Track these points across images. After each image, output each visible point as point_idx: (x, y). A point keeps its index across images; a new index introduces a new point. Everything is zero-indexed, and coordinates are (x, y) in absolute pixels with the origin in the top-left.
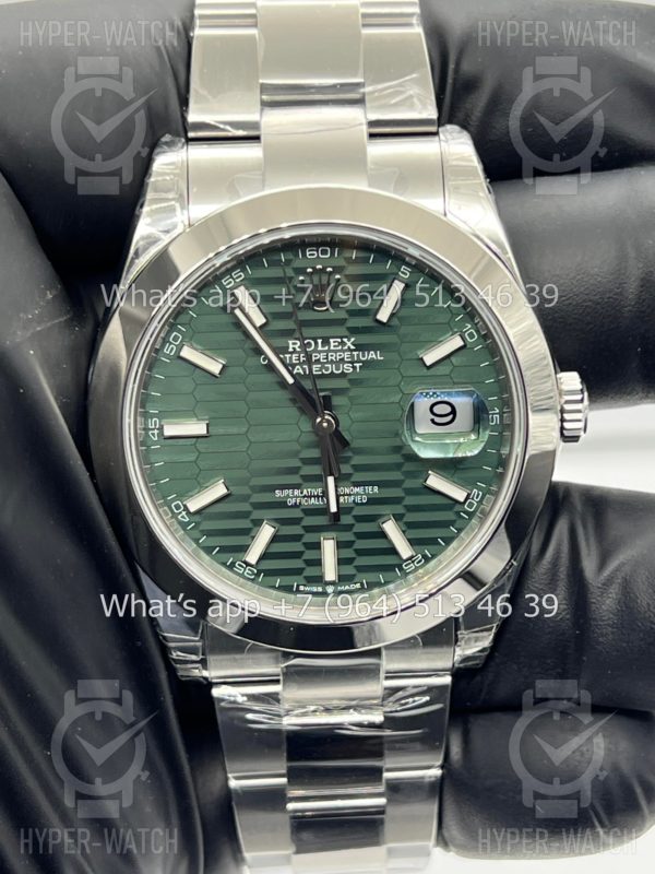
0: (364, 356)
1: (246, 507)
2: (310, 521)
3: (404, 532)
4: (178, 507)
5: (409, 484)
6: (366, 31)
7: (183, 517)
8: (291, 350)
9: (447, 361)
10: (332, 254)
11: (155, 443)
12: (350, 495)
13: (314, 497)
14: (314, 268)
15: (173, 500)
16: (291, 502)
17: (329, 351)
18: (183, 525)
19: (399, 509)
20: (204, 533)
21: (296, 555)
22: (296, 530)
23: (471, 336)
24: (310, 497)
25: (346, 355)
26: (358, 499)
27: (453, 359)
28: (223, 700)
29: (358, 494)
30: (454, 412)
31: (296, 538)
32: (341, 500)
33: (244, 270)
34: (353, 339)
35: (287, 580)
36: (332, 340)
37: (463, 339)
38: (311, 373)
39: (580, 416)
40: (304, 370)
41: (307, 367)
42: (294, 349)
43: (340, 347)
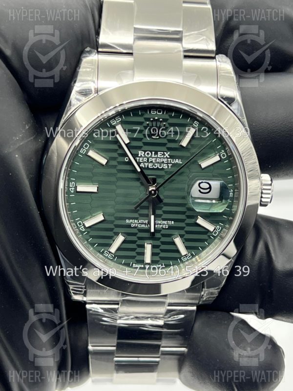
0: (173, 161)
1: (111, 226)
2: (140, 235)
3: (183, 243)
4: (80, 224)
5: (189, 221)
6: (185, 5)
7: (82, 229)
8: (140, 156)
10: (163, 113)
11: (72, 194)
12: (161, 224)
13: (144, 224)
14: (154, 119)
15: (78, 221)
16: (133, 225)
17: (157, 157)
18: (82, 232)
20: (93, 237)
21: (133, 250)
22: (134, 238)
23: (224, 156)
24: (142, 224)
25: (165, 160)
26: (164, 227)
27: (214, 166)
28: (91, 310)
29: (164, 224)
30: (210, 188)
31: (134, 242)
32: (156, 226)
33: (121, 117)
34: (169, 153)
35: (128, 261)
36: (159, 153)
37: (220, 157)
38: (148, 167)
39: (269, 196)
40: (145, 165)
41: (146, 164)
42: (141, 155)
43: (162, 156)
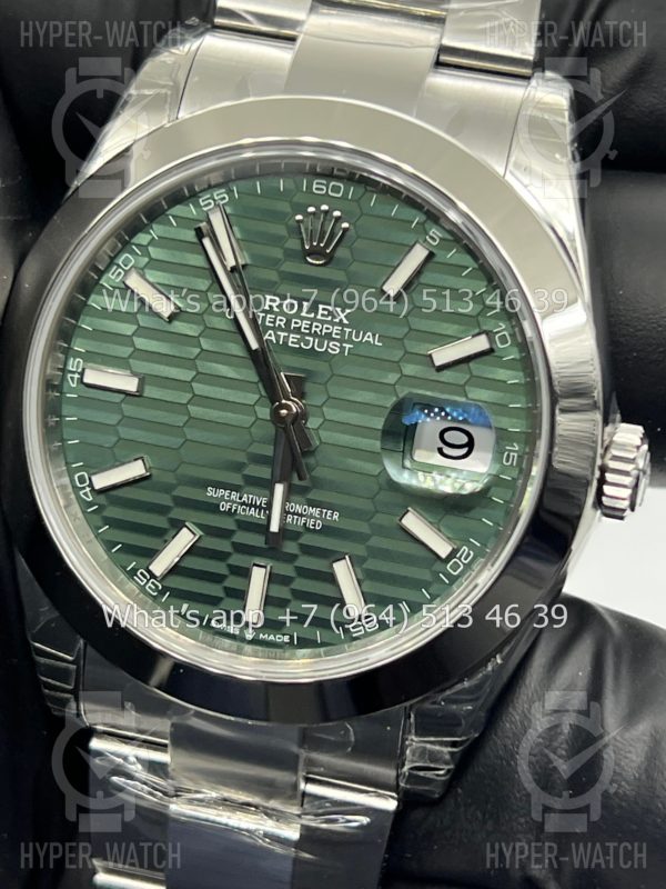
0: (357, 337)
1: (165, 500)
2: (242, 537)
3: (359, 581)
4: (82, 480)
5: (380, 519)
7: (85, 494)
8: (267, 307)
9: (464, 366)
10: (346, 193)
11: (72, 390)
12: (301, 515)
13: (256, 506)
14: (318, 208)
15: (79, 469)
16: (224, 507)
17: (315, 319)
18: (85, 505)
19: (360, 550)
20: (107, 521)
21: (216, 578)
22: (223, 545)
23: (503, 340)
24: (251, 506)
25: (335, 330)
26: (310, 524)
27: (472, 364)
29: (313, 517)
30: (470, 445)
31: (220, 556)
32: (289, 520)
33: (229, 191)
34: (347, 311)
36: (321, 307)
37: (491, 341)
38: (285, 343)
39: (628, 481)
40: (278, 337)
41: (282, 334)
42: (270, 306)
43: (330, 318)
